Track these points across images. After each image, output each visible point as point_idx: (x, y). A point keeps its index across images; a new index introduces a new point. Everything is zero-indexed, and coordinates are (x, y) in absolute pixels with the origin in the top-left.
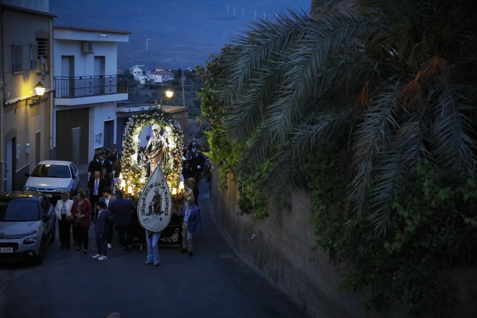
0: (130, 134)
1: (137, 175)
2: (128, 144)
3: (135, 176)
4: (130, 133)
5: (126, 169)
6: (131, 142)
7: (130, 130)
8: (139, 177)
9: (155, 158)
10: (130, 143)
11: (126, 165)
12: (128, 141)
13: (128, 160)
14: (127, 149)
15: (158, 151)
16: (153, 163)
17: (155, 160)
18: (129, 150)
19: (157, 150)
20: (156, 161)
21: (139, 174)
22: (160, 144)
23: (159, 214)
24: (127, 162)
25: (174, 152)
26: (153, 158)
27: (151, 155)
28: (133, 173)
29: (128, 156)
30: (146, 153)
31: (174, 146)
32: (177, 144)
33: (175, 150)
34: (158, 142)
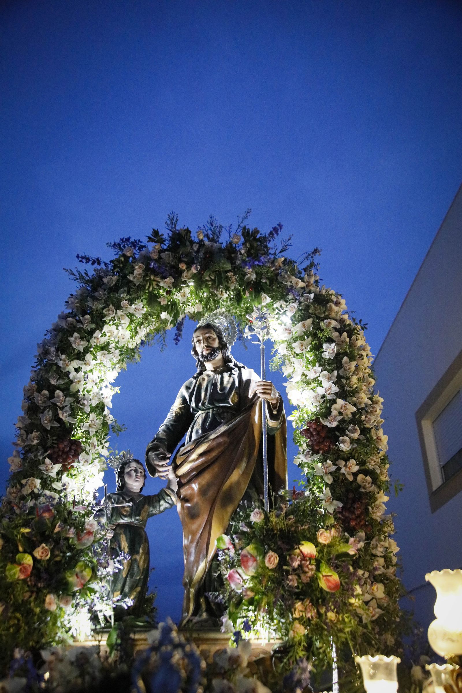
9: (206, 477)
15: (222, 429)
16: (192, 514)
17: (203, 492)
19: (214, 425)
20: (211, 493)
22: (232, 398)
26: (189, 482)
27: (179, 466)
30: (152, 454)
31: (321, 391)
32: (339, 377)
33: (334, 413)
34: (223, 388)
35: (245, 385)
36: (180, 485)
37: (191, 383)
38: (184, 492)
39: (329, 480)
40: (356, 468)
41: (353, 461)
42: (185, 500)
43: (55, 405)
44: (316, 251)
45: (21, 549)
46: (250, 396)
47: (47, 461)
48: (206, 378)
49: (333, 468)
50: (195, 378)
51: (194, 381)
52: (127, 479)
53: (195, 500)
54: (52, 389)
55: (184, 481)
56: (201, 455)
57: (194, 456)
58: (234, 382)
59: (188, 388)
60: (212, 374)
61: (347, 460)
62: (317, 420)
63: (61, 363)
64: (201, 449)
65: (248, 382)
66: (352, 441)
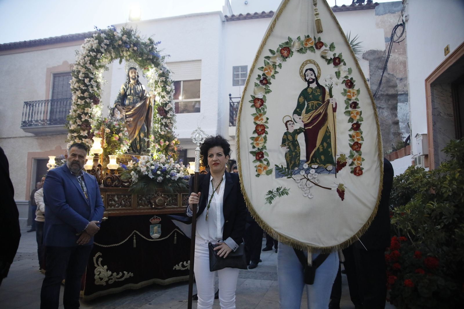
0: (90, 63)
1: (117, 136)
2: (87, 81)
3: (114, 139)
4: (91, 61)
5: (81, 131)
6: (92, 78)
7: (91, 56)
8: (120, 140)
9: (135, 116)
10: (90, 81)
11: (80, 123)
12: (86, 76)
13: (86, 114)
14: (83, 92)
15: (138, 105)
16: (130, 126)
17: (134, 120)
18: (91, 93)
19: (137, 102)
20: (136, 121)
21: (121, 134)
22: (140, 94)
23: (330, 167)
24: (84, 118)
25: (167, 109)
27: (127, 112)
28: (108, 130)
29: (87, 105)
33: (167, 106)
34: (138, 91)
35: (143, 91)
36: (126, 118)
37: (127, 85)
38: (128, 119)
39: (164, 124)
40: (169, 122)
41: (169, 120)
42: (127, 121)
43: (91, 84)
44: (169, 56)
45: (114, 133)
46: (145, 95)
47: (92, 103)
48: (132, 85)
49: (165, 121)
50: (128, 84)
51: (128, 85)
52: (115, 114)
53: (131, 122)
54: (91, 79)
55: (127, 116)
56: (134, 110)
57: (132, 110)
58: (141, 90)
59: (126, 87)
60: (134, 84)
61: (168, 119)
62: (163, 107)
63: (92, 69)
64: (134, 109)
65: (144, 90)
66: (171, 115)
